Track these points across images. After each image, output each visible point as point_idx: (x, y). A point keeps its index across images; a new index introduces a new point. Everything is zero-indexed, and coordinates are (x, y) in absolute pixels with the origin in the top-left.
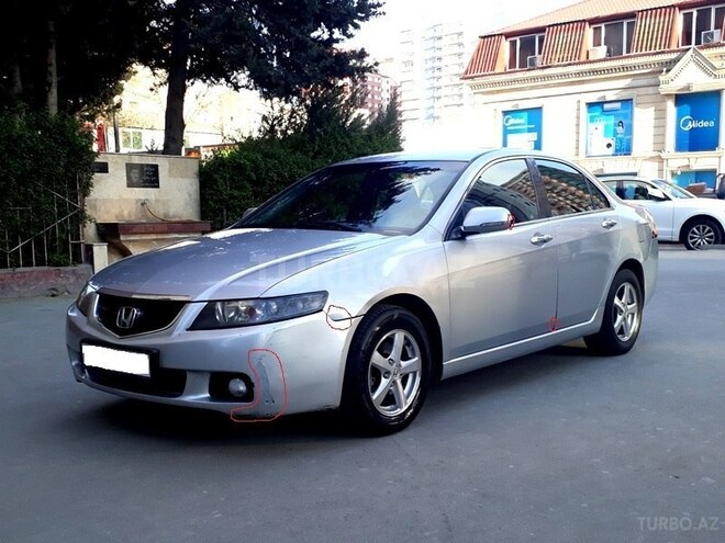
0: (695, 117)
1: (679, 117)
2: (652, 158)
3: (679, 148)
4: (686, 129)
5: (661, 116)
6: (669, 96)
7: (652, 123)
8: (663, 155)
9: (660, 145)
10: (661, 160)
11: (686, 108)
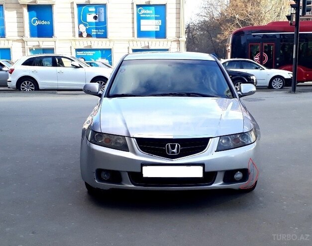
0: (39, 19)
1: (30, 18)
2: (17, 40)
3: (32, 35)
4: (35, 25)
5: (20, 16)
6: (24, 5)
7: (15, 20)
8: (24, 38)
9: (21, 33)
10: (23, 42)
11: (34, 13)
